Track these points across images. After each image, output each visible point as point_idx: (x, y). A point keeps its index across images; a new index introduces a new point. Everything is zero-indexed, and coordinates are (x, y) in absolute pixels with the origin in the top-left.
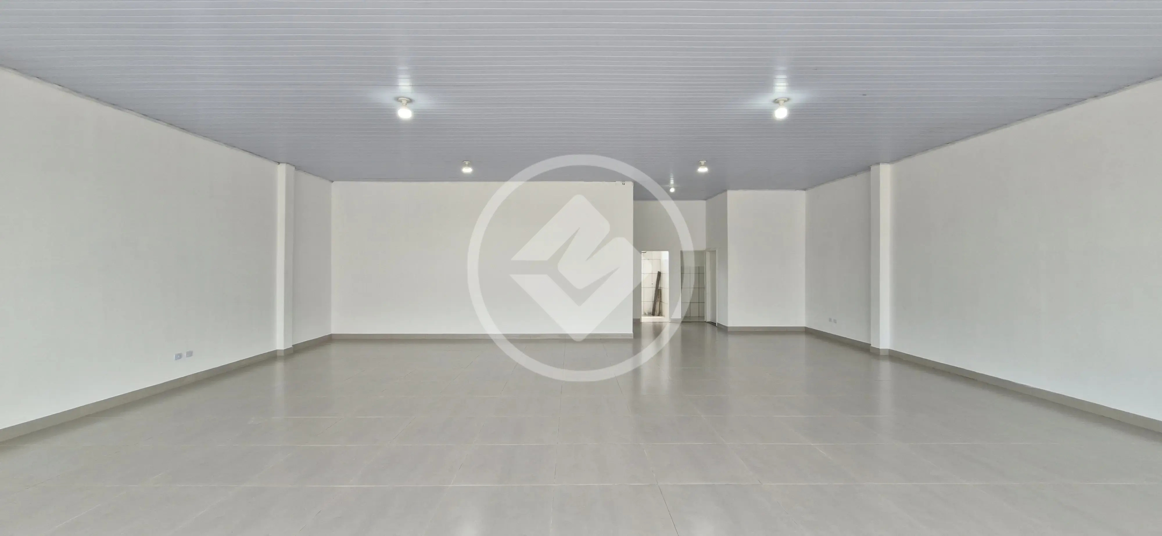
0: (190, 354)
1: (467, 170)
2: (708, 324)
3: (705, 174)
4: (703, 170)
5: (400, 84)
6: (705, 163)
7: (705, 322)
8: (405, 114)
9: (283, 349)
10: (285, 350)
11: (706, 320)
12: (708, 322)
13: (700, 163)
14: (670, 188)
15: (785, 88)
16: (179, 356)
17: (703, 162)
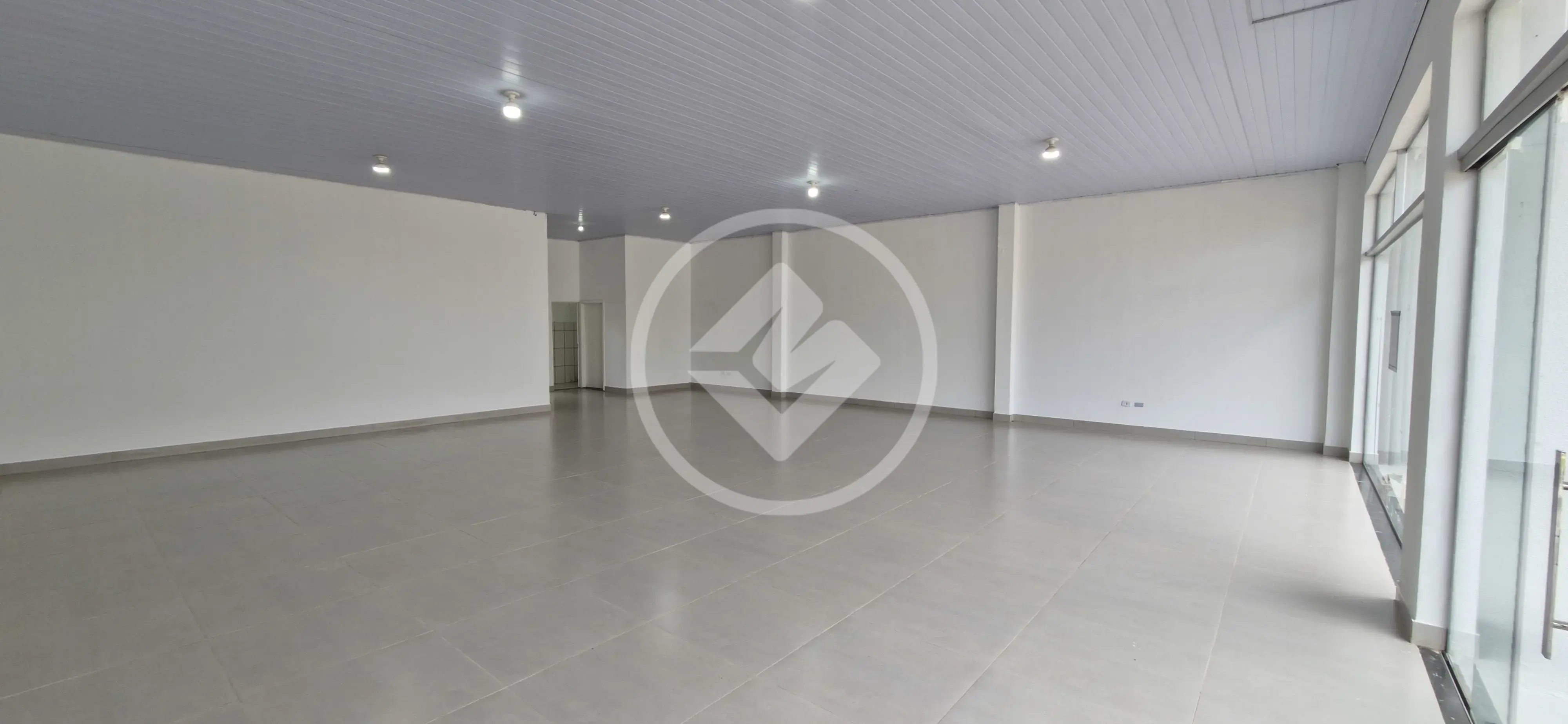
1: (382, 170)
2: (585, 390)
3: (665, 221)
4: (665, 217)
6: (667, 210)
7: (580, 388)
8: (512, 112)
11: (580, 385)
12: (584, 388)
13: (663, 209)
14: (579, 226)
15: (815, 172)
17: (666, 209)
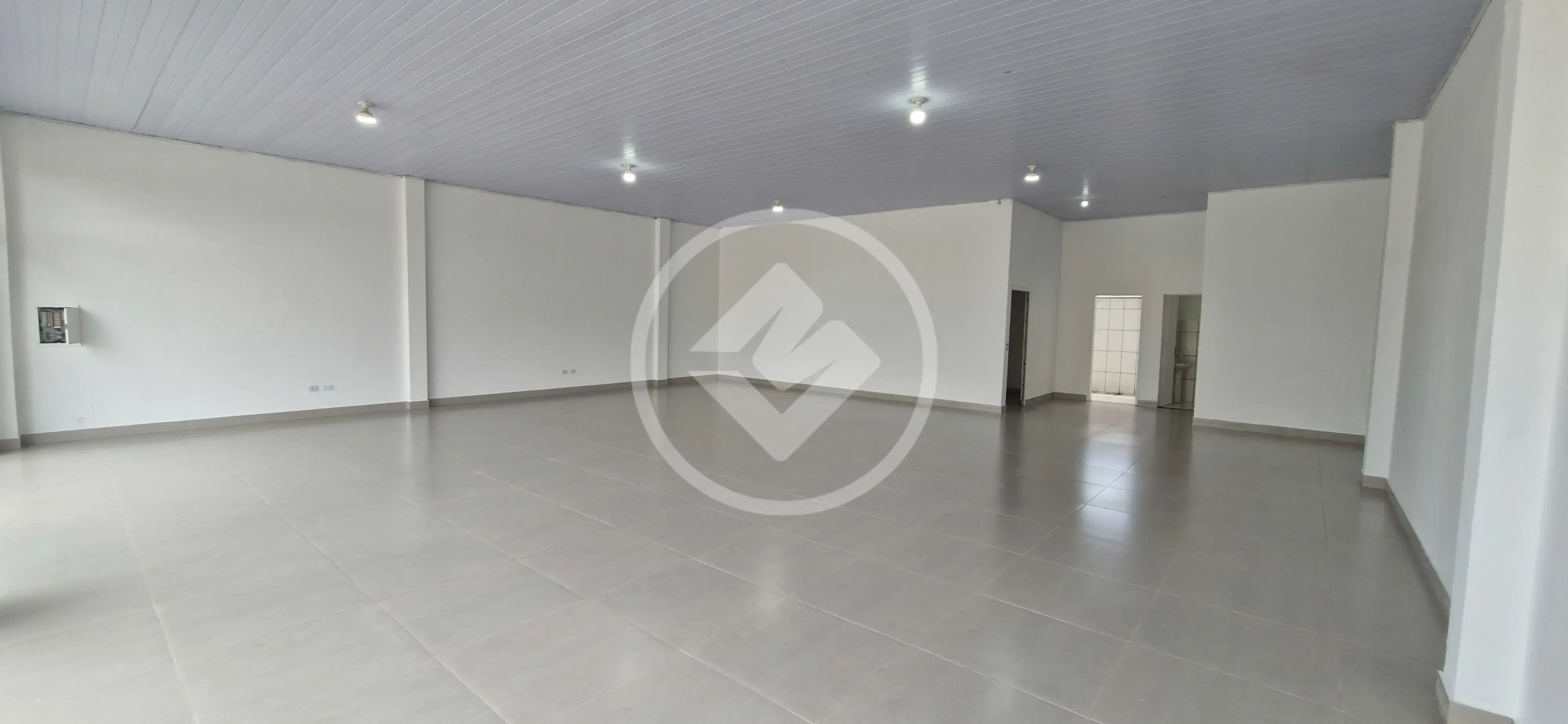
0: (574, 371)
5: (626, 153)
9: (657, 379)
10: (659, 381)
16: (565, 372)
